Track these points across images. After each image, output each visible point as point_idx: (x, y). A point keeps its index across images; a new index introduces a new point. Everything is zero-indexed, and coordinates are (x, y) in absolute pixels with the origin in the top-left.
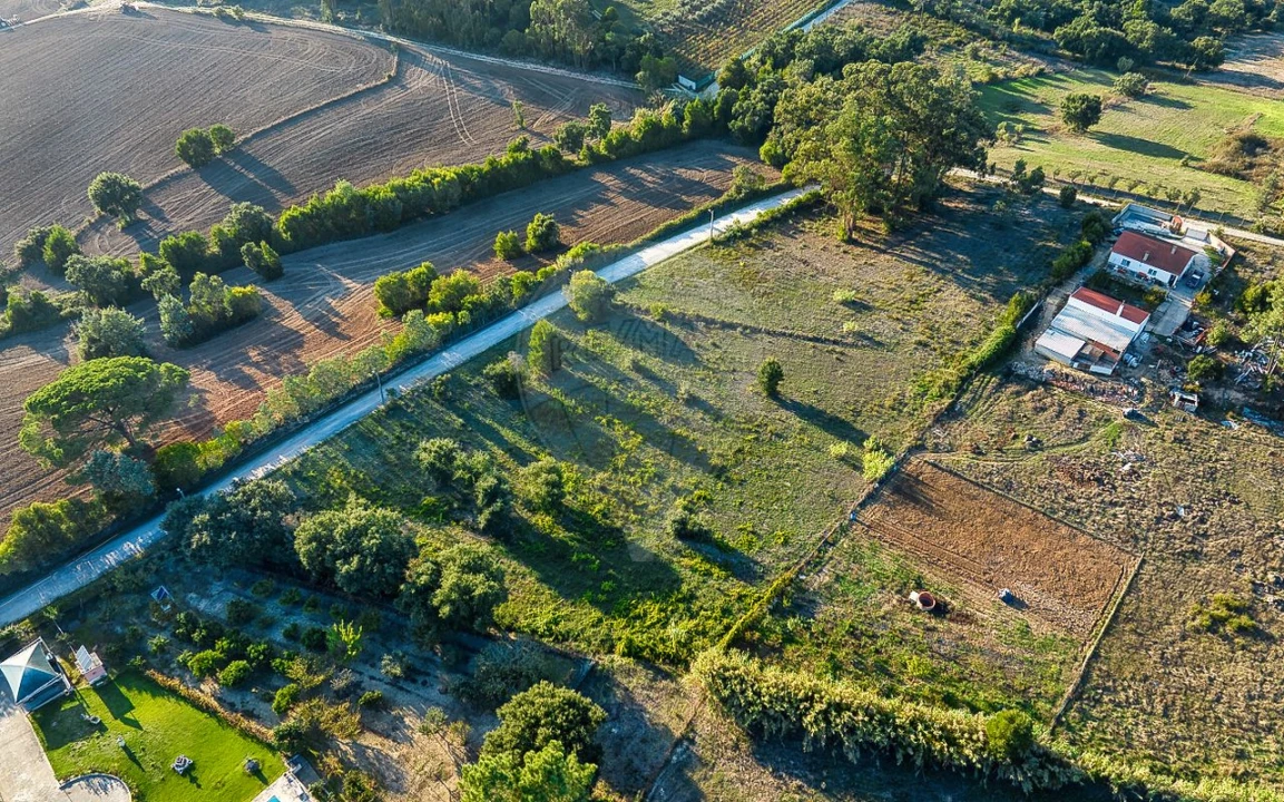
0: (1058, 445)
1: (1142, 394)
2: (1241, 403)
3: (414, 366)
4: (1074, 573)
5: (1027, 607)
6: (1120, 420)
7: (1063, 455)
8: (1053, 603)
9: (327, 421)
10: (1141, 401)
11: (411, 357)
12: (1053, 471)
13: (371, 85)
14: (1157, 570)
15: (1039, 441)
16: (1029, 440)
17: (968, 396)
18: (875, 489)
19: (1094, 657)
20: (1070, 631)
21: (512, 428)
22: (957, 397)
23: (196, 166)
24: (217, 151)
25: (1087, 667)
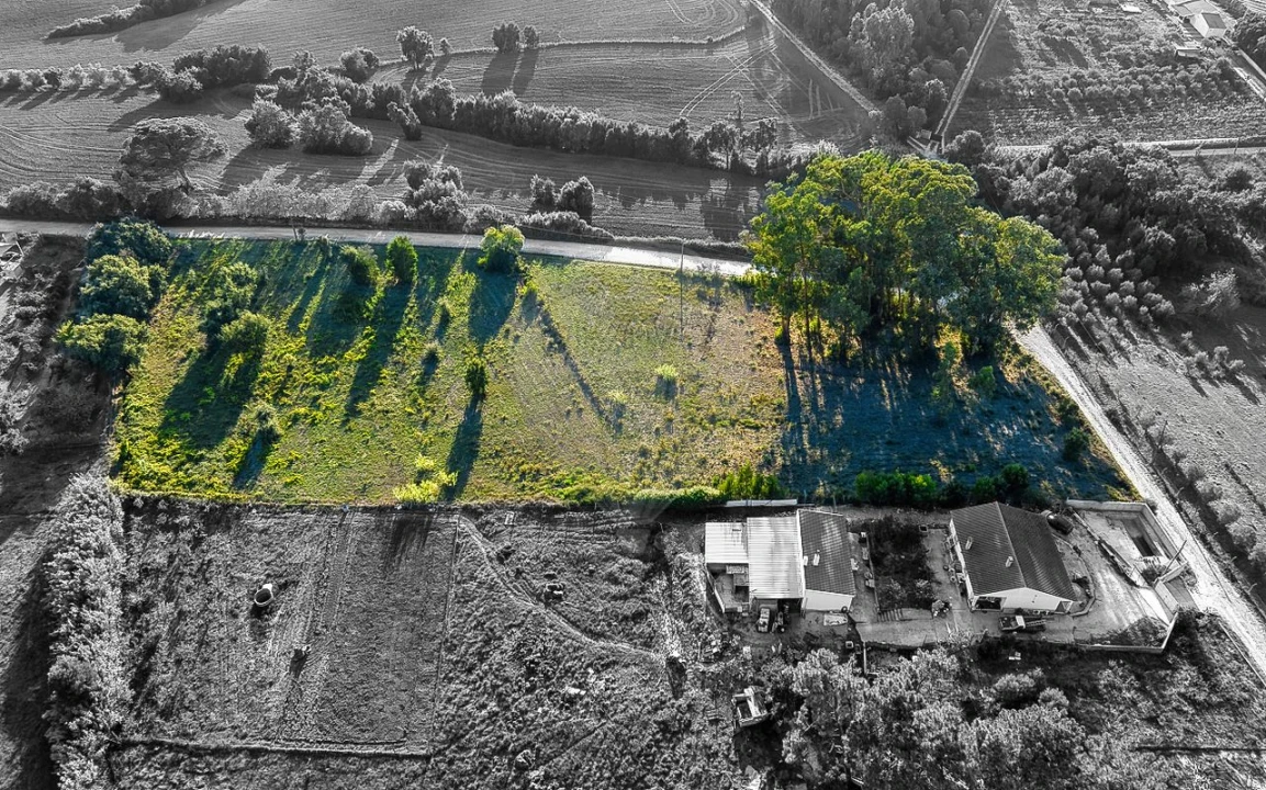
0: (565, 617)
1: (720, 657)
2: (808, 774)
3: (354, 228)
4: (367, 699)
5: (297, 676)
6: (659, 658)
7: (551, 627)
8: (312, 693)
9: (270, 229)
10: (708, 662)
11: (358, 221)
12: (519, 626)
13: (688, 41)
14: (416, 776)
15: (559, 598)
16: (553, 588)
17: (584, 515)
18: (392, 509)
19: (255, 753)
20: (282, 720)
21: (324, 298)
22: (574, 508)
23: (500, 50)
24: (523, 46)
25: (239, 750)
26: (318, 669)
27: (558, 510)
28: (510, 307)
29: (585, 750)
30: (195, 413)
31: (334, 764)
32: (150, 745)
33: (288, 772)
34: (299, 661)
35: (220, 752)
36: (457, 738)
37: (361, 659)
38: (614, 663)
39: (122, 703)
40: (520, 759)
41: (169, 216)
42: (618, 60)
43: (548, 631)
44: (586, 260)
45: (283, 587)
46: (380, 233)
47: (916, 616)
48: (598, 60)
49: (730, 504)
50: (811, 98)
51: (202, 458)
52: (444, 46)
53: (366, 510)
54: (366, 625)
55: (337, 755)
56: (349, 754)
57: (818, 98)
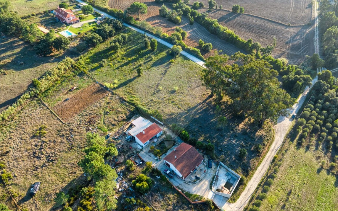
0: (104, 118)
1: (115, 139)
4: (67, 111)
5: (63, 102)
6: (108, 133)
7: (101, 118)
8: (62, 105)
10: (112, 139)
11: (158, 36)
12: (97, 114)
13: (283, 23)
14: (59, 125)
15: (107, 114)
16: (108, 112)
17: (128, 104)
18: (104, 86)
19: (48, 108)
20: (55, 106)
21: (137, 47)
22: (128, 102)
23: (233, 12)
24: (239, 12)
25: (47, 107)
26: (67, 103)
27: (125, 101)
28: (165, 63)
29: (81, 138)
30: (97, 57)
31: (54, 116)
32: (39, 99)
33: (48, 113)
34: (67, 100)
35: (45, 105)
36: (70, 124)
37: (73, 105)
38: (101, 129)
39: (41, 91)
40: (72, 132)
41: (128, 22)
42: (258, 22)
43: (99, 118)
44: (192, 61)
45: (77, 89)
46: (160, 39)
47: (153, 157)
48: (253, 21)
49: (152, 117)
50: (301, 49)
51: (90, 64)
52: (220, 7)
53: (100, 84)
54: (79, 100)
55: (55, 115)
56: (56, 116)
57: (304, 49)
